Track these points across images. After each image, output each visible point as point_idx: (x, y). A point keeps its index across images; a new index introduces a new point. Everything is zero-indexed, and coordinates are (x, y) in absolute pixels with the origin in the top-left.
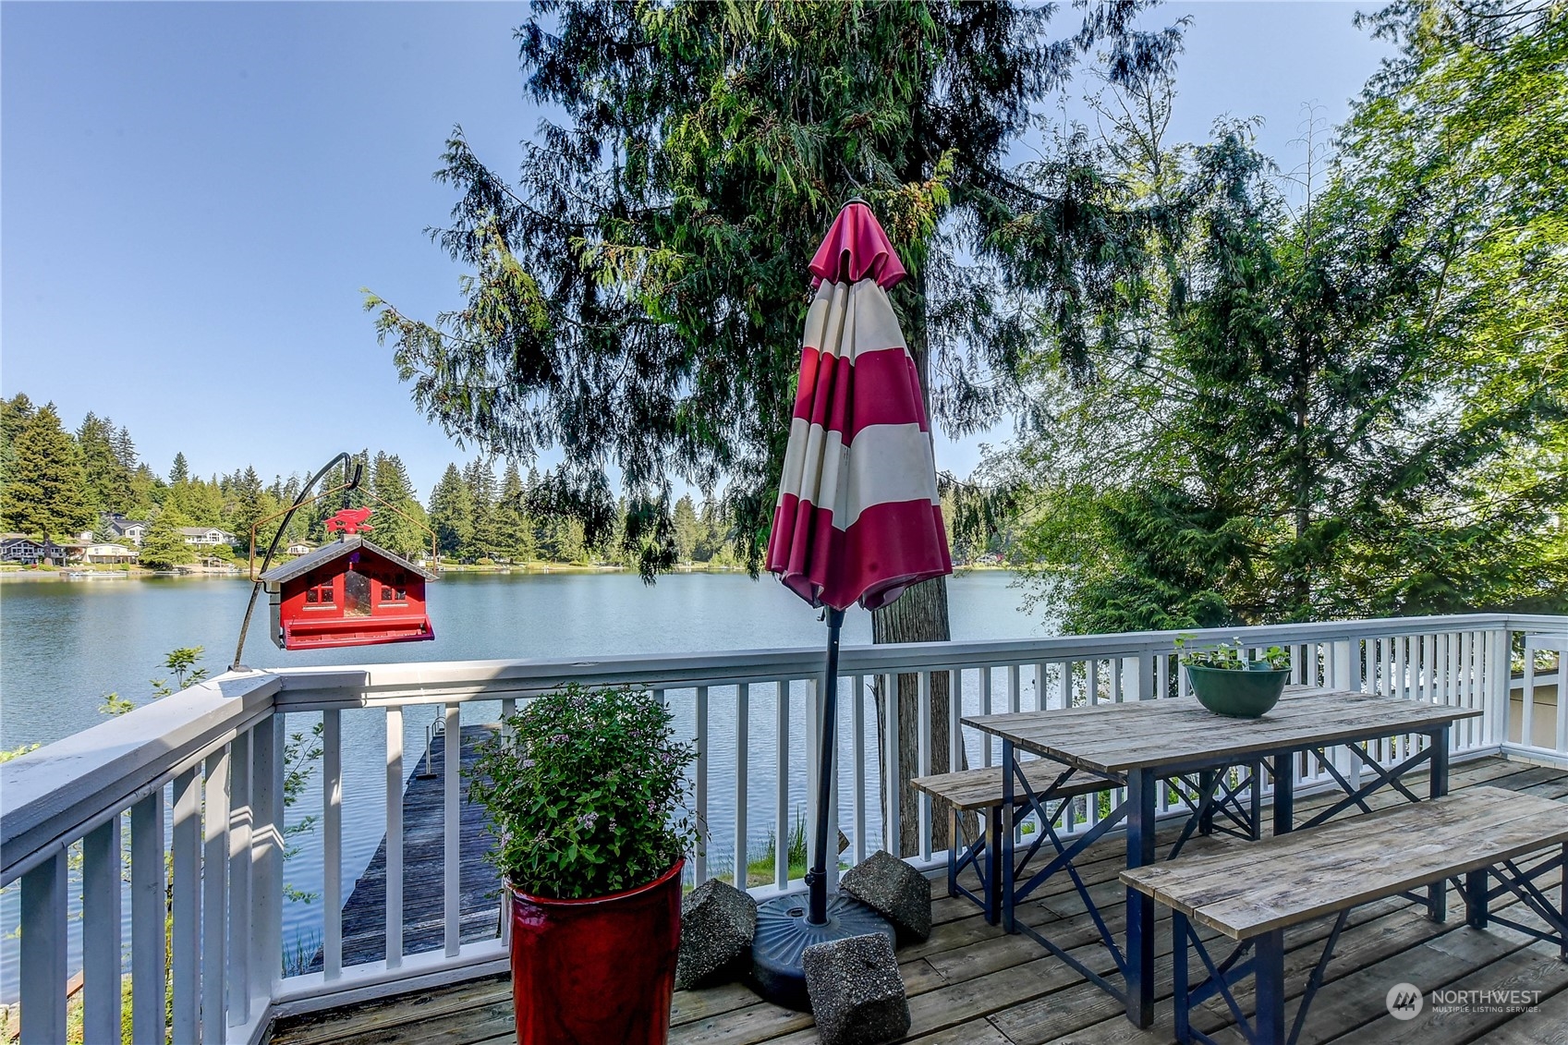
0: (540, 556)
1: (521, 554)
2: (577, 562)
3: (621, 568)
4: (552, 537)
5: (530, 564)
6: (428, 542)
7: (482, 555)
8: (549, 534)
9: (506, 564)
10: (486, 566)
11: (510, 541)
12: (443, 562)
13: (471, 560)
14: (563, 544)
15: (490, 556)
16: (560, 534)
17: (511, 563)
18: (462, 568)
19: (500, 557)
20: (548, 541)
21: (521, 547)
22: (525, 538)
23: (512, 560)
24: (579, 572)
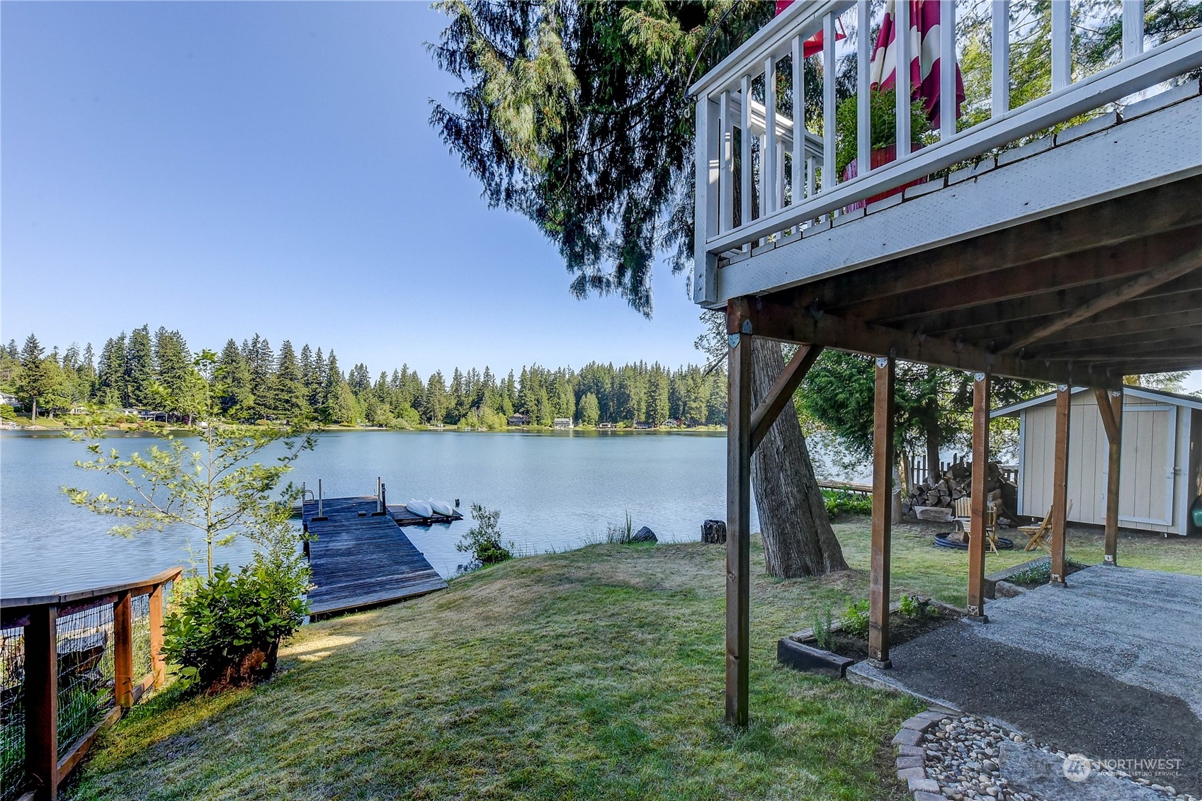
0: (313, 419)
1: (296, 417)
2: (346, 424)
3: (385, 428)
4: (323, 403)
5: (305, 425)
7: (261, 417)
8: (321, 400)
9: (282, 425)
10: (265, 426)
11: (286, 406)
12: (224, 423)
13: (250, 421)
14: (333, 409)
15: (268, 418)
16: (331, 401)
17: (287, 424)
19: (277, 419)
20: (320, 406)
21: (296, 411)
22: (300, 404)
23: (288, 421)
24: (348, 430)
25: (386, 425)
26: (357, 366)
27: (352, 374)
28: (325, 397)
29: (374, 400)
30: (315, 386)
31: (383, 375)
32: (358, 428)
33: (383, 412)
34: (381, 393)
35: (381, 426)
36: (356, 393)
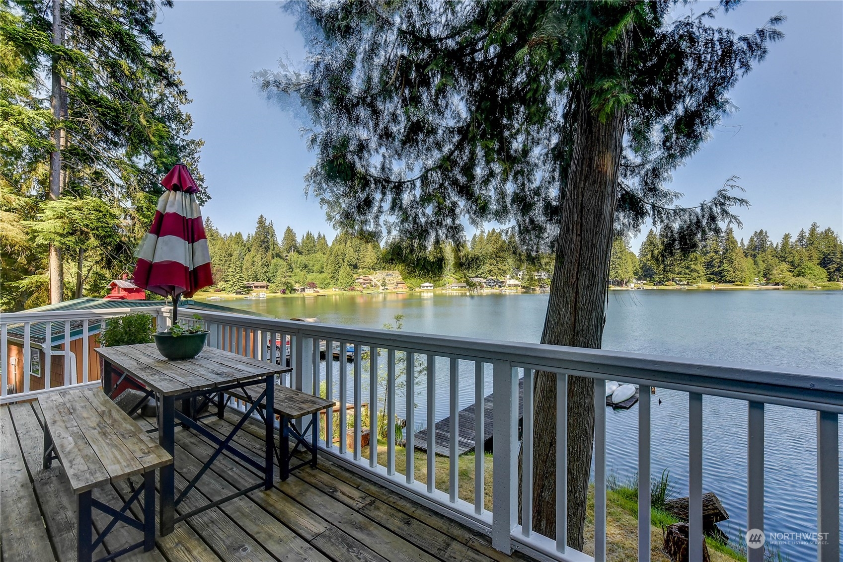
0: (709, 280)
1: (694, 279)
2: (739, 283)
3: (781, 287)
4: (719, 267)
5: (701, 285)
6: (636, 274)
7: (668, 280)
8: (717, 265)
9: (684, 285)
10: (671, 286)
11: (687, 271)
12: (644, 284)
13: (661, 283)
14: (728, 271)
15: (673, 280)
16: (726, 265)
17: (688, 284)
18: (655, 288)
19: (680, 281)
20: (716, 269)
21: (695, 275)
22: (698, 269)
23: (688, 282)
24: (742, 290)
25: (783, 284)
26: (756, 232)
27: (752, 240)
28: (721, 262)
29: (771, 260)
30: (712, 254)
31: (787, 237)
32: (752, 286)
33: (781, 271)
34: (784, 254)
35: (777, 284)
36: (754, 256)
